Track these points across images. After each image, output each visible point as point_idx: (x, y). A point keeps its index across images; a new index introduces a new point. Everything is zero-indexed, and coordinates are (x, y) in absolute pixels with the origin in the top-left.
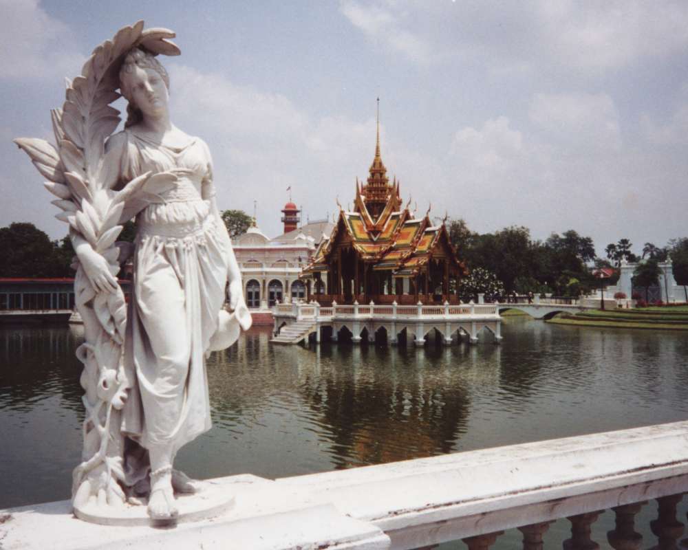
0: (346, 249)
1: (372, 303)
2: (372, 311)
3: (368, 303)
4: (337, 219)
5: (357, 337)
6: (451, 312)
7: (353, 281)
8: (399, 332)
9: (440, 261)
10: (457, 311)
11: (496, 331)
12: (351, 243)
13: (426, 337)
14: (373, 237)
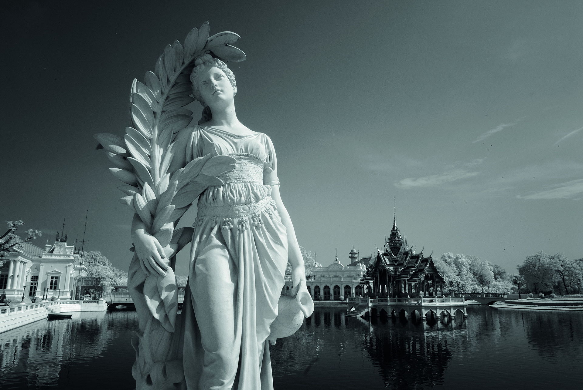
0: (381, 270)
1: (397, 297)
2: (396, 301)
3: (394, 297)
4: (376, 255)
5: (390, 314)
6: (439, 302)
7: (386, 285)
8: (412, 312)
9: (431, 275)
10: (442, 301)
11: (464, 311)
12: (384, 266)
13: (426, 315)
14: (395, 263)
